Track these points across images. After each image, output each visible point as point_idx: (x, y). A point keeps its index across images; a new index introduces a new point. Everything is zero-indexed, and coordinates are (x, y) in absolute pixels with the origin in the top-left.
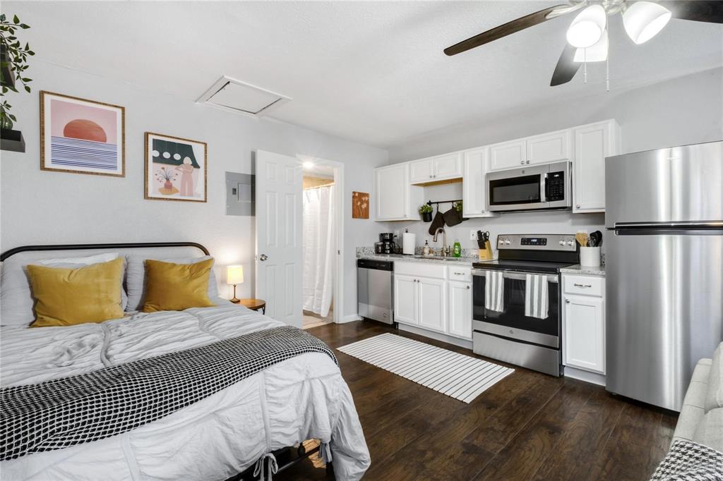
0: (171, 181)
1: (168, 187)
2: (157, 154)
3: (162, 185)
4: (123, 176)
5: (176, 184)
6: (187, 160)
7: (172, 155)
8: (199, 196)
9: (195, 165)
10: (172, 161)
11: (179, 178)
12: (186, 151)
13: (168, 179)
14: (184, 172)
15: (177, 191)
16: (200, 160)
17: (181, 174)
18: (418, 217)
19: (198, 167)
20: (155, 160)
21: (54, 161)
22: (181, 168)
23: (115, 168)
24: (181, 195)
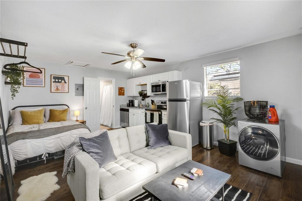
0: (58, 87)
1: (57, 89)
2: (54, 80)
3: (56, 89)
4: (44, 87)
5: (60, 88)
6: (63, 81)
7: (58, 80)
8: (67, 91)
9: (65, 82)
10: (58, 82)
12: (62, 79)
13: (57, 87)
14: (62, 85)
15: (60, 90)
16: (67, 81)
17: (61, 85)
18: (139, 95)
19: (66, 83)
20: (54, 82)
21: (26, 84)
22: (61, 84)
23: (42, 85)
24: (61, 91)
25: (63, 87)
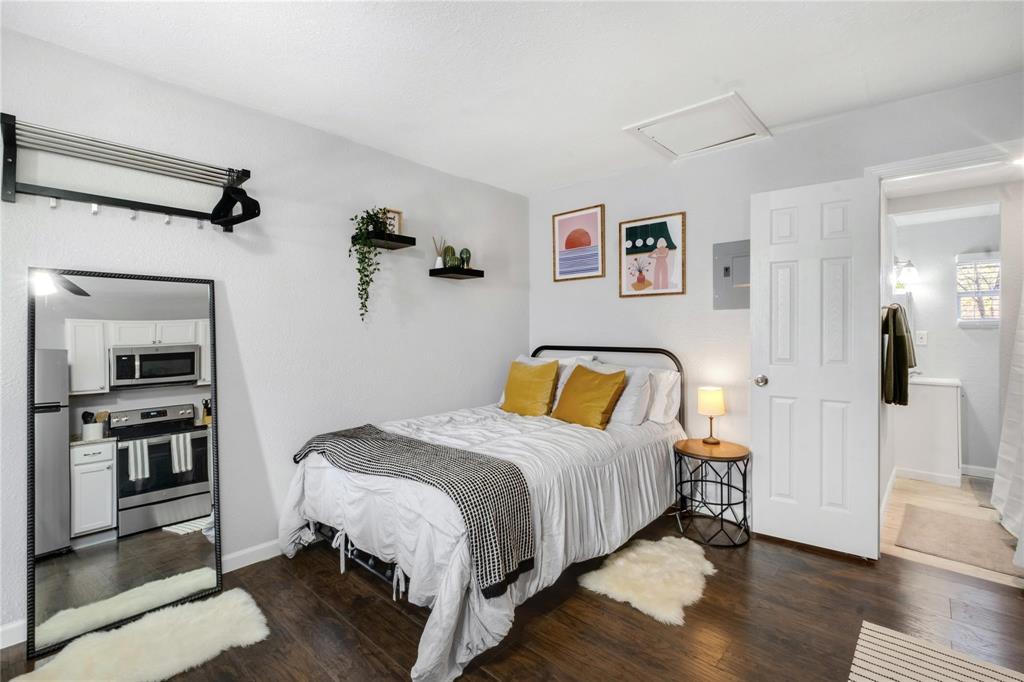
0: (644, 273)
1: (642, 281)
2: (629, 244)
3: (635, 280)
5: (649, 276)
6: (662, 242)
7: (645, 241)
8: (676, 286)
9: (671, 246)
11: (652, 268)
12: (660, 230)
13: (640, 272)
14: (657, 259)
15: (650, 284)
16: (677, 239)
17: (654, 262)
19: (675, 248)
20: (630, 252)
21: (561, 273)
22: (654, 254)
23: (597, 269)
24: (655, 288)
25: (662, 267)
